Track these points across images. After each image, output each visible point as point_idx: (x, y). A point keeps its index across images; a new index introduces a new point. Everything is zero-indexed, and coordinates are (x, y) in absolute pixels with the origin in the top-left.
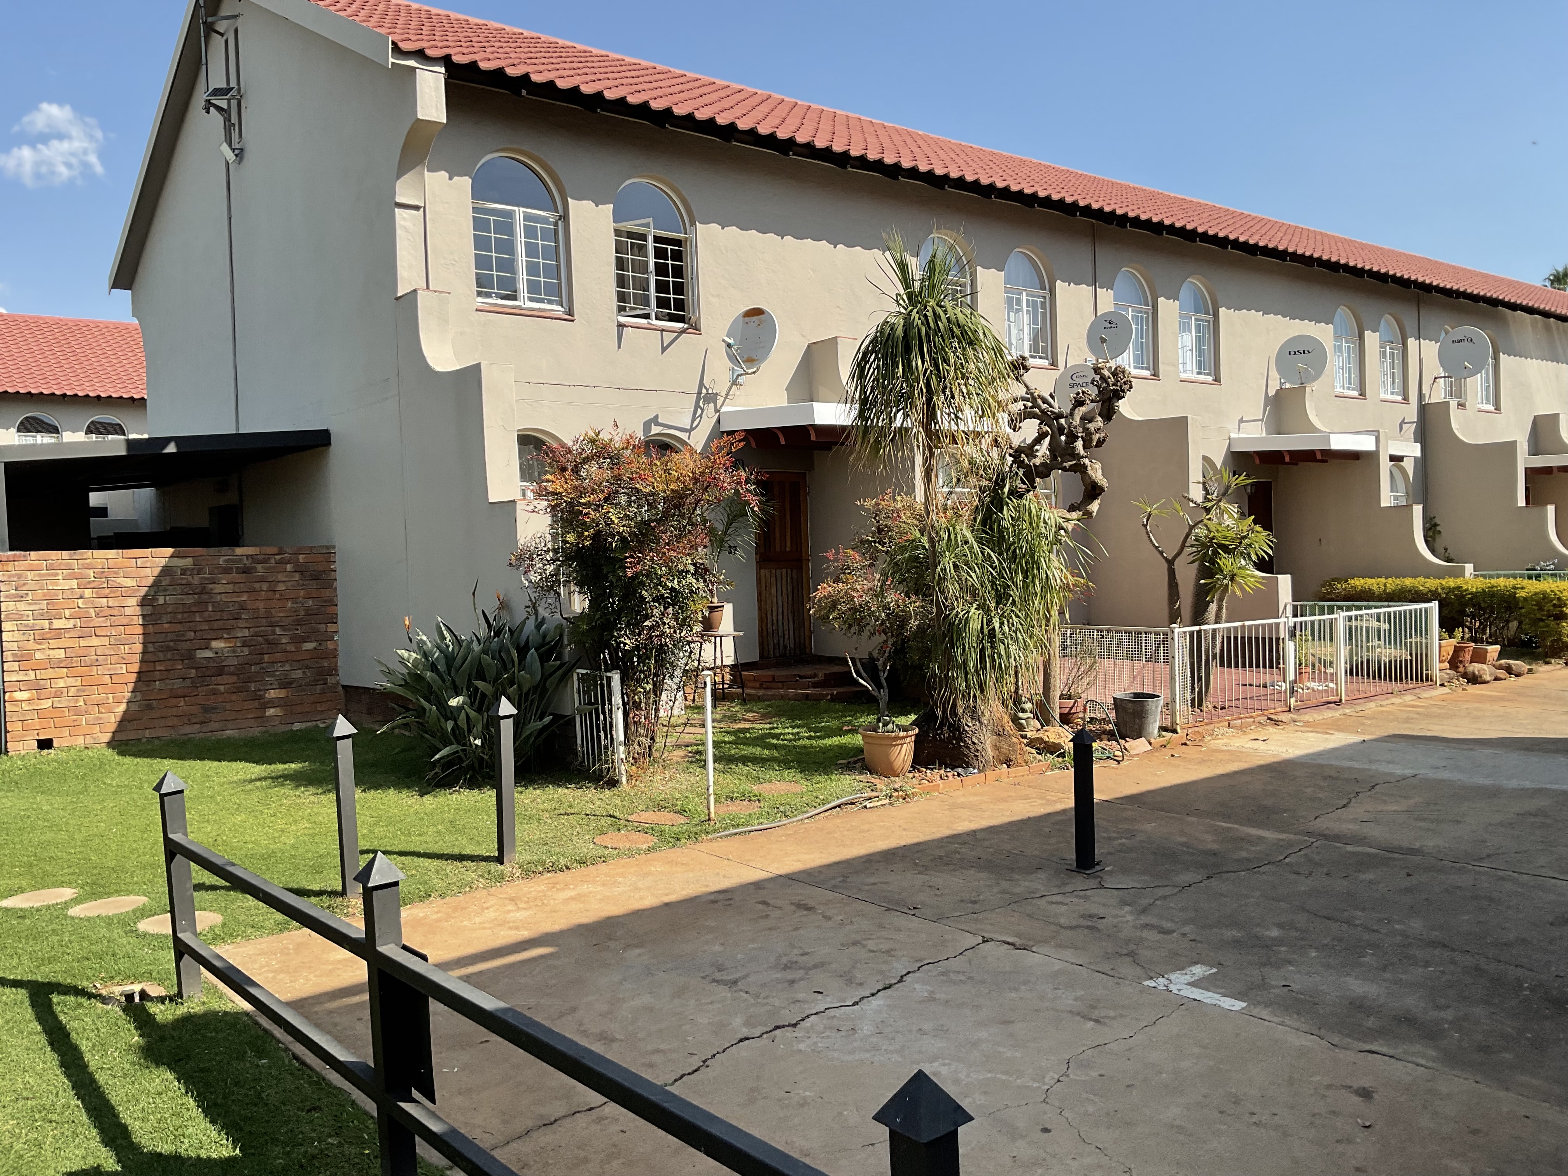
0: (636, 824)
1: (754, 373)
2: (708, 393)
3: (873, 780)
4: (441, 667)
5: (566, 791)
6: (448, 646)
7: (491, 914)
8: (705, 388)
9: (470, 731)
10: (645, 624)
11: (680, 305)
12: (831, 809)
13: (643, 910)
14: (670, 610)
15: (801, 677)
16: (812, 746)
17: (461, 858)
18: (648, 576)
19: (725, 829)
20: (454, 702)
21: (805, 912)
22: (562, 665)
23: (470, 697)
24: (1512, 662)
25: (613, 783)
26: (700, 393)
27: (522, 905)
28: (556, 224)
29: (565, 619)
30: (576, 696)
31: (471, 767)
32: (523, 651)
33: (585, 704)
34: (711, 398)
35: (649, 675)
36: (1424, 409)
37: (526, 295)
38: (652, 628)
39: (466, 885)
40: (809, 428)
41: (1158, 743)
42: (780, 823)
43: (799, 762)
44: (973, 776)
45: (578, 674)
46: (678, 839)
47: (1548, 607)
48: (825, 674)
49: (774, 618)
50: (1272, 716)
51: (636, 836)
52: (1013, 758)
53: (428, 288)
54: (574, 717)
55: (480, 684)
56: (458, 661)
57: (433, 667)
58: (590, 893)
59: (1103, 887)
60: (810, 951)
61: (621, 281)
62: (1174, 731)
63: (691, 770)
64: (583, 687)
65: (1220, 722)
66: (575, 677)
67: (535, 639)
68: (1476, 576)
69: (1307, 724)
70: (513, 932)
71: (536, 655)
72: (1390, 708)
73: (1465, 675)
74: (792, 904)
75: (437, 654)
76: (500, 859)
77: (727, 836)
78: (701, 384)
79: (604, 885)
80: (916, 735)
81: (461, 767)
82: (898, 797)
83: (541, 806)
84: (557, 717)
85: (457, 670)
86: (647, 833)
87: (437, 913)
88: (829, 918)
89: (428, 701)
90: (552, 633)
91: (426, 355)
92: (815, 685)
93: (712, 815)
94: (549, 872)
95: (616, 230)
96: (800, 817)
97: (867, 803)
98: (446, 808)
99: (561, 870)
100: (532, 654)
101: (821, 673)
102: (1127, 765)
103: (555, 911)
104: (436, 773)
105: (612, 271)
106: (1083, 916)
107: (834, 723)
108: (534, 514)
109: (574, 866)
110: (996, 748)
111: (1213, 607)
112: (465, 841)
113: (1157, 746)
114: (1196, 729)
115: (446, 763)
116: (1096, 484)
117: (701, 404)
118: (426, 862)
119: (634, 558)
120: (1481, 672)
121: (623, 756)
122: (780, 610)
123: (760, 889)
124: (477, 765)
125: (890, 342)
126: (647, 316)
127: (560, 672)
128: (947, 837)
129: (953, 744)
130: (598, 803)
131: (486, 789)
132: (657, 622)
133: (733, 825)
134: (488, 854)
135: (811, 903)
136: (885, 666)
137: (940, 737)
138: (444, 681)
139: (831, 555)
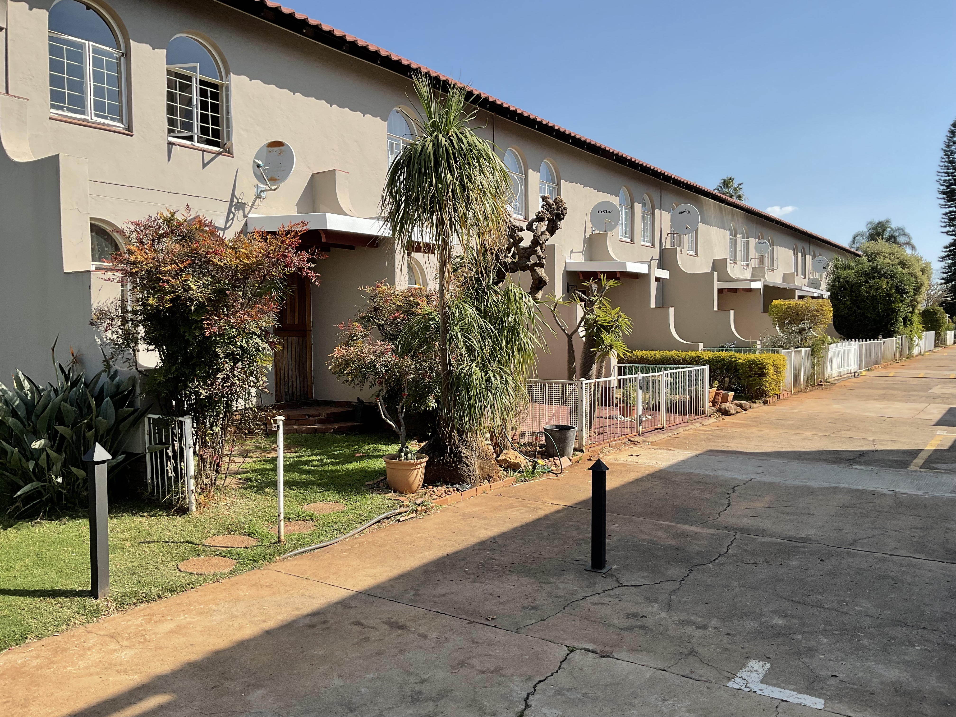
0: (213, 549)
1: (274, 190)
2: (238, 202)
3: (399, 498)
4: (21, 413)
5: (141, 519)
6: (27, 395)
7: (94, 656)
8: (236, 198)
9: (49, 469)
10: (218, 376)
11: (216, 133)
12: (373, 524)
13: (248, 641)
14: (239, 365)
15: (309, 416)
16: (338, 471)
17: (54, 594)
18: (221, 335)
19: (295, 548)
20: (36, 445)
21: (400, 631)
22: (135, 411)
23: (49, 439)
24: (742, 402)
25: (183, 511)
26: (232, 201)
27: (125, 643)
28: (119, 59)
29: (139, 371)
30: (147, 437)
31: (50, 500)
32: (99, 398)
33: (157, 444)
34: (241, 206)
35: (218, 420)
36: (662, 251)
37: (93, 112)
38: (224, 380)
39: (63, 623)
40: (322, 233)
41: (575, 459)
42: (337, 540)
43: (334, 485)
44: (469, 491)
45: (149, 419)
46: (256, 562)
47: (756, 369)
48: (328, 414)
49: (286, 373)
50: (631, 439)
51: (216, 560)
52: (492, 475)
53: (7, 92)
54: (145, 456)
55: (60, 428)
56: (39, 407)
57: (14, 414)
58: (189, 624)
59: (622, 585)
60: (426, 677)
61: (171, 110)
62: (582, 451)
63: (247, 495)
64: (154, 430)
65: (604, 443)
66: (146, 420)
67: (109, 388)
68: (704, 350)
69: (653, 444)
70: (124, 677)
71: (111, 403)
72: (691, 432)
73: (720, 410)
74: (384, 623)
75: (17, 402)
76: (94, 593)
77: (295, 555)
78: (233, 195)
79: (200, 614)
80: (427, 461)
81: (41, 501)
82: (421, 511)
83: (121, 535)
84: (130, 455)
85: (38, 416)
86: (225, 557)
87: (37, 657)
88: (424, 637)
89: (10, 444)
90: (125, 384)
91: (5, 148)
92: (320, 422)
93: (282, 537)
94: (142, 602)
95: (168, 71)
96: (351, 533)
97: (398, 517)
98: (31, 541)
99: (154, 600)
100: (107, 402)
101: (324, 413)
102: (563, 477)
103: (160, 648)
104: (17, 507)
105: (164, 102)
106: (628, 616)
107: (346, 451)
108: (109, 282)
109: (166, 594)
110: (481, 468)
111: (595, 367)
112: (53, 575)
113: (574, 462)
114: (593, 449)
115: (27, 498)
116: (542, 279)
117: (233, 210)
118: (19, 600)
119: (211, 320)
120: (730, 409)
121: (193, 488)
123: (349, 608)
124: (55, 499)
125: (423, 158)
126: (190, 138)
127: (133, 417)
128: (476, 545)
129: (452, 467)
130: (174, 530)
131: (65, 520)
132: (227, 375)
133: (300, 545)
134: (80, 588)
135: (401, 621)
136: (402, 409)
137: (443, 462)
138: (24, 425)
139: (342, 326)
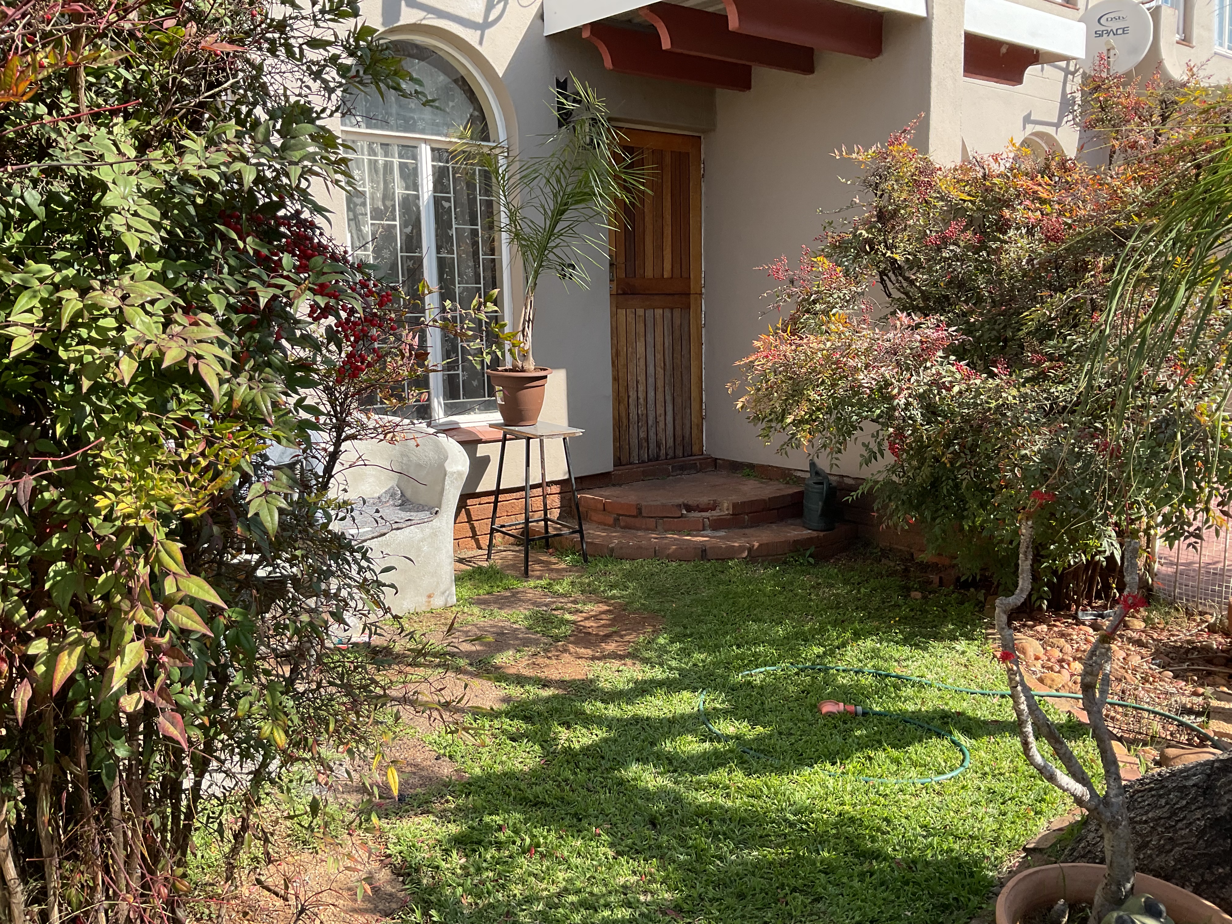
15: (689, 508)
48: (735, 506)
49: (641, 396)
92: (717, 525)
101: (728, 498)
122: (651, 380)
